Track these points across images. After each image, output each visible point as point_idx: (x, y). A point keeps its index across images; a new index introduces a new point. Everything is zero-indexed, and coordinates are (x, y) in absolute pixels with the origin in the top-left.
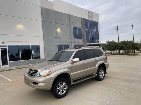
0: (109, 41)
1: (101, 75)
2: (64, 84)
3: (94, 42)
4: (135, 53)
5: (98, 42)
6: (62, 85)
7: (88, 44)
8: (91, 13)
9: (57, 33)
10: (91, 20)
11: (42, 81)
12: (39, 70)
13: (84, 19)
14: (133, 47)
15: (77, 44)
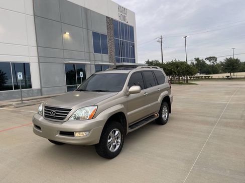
0: (150, 61)
1: (165, 116)
2: (117, 132)
3: (128, 62)
4: (187, 80)
5: (134, 61)
6: (115, 133)
7: (118, 64)
8: (123, 10)
9: (63, 41)
10: (123, 22)
11: (84, 128)
12: (74, 109)
13: (112, 19)
14: (187, 71)
15: (100, 63)
